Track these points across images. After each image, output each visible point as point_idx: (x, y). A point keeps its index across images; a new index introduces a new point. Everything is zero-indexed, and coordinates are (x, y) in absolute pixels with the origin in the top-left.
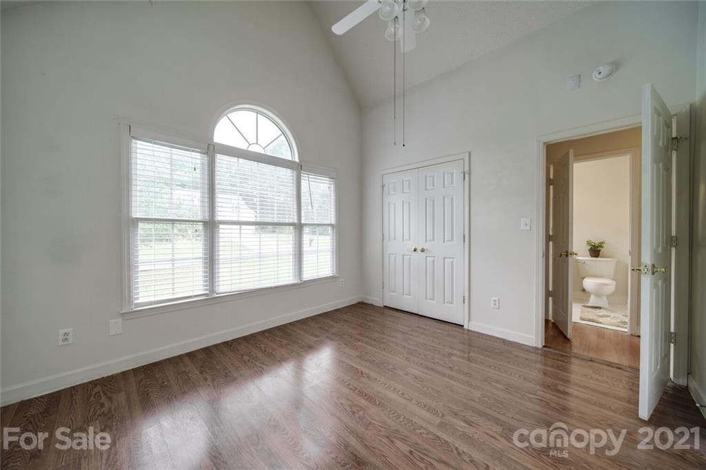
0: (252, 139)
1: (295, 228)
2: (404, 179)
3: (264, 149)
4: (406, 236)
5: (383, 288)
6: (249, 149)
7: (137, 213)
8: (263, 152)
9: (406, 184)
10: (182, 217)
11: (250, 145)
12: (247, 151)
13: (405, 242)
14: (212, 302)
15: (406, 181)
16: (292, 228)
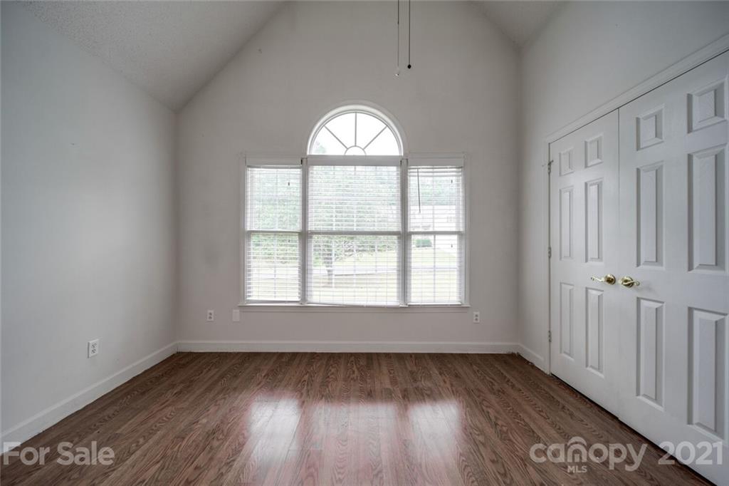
0: (350, 143)
1: (399, 238)
2: (589, 140)
3: (363, 149)
4: (593, 252)
5: (550, 341)
6: (347, 154)
7: (250, 225)
8: (363, 154)
9: (592, 149)
10: (285, 228)
11: (348, 149)
12: (345, 156)
13: (590, 263)
14: (303, 310)
15: (591, 142)
16: (395, 237)
